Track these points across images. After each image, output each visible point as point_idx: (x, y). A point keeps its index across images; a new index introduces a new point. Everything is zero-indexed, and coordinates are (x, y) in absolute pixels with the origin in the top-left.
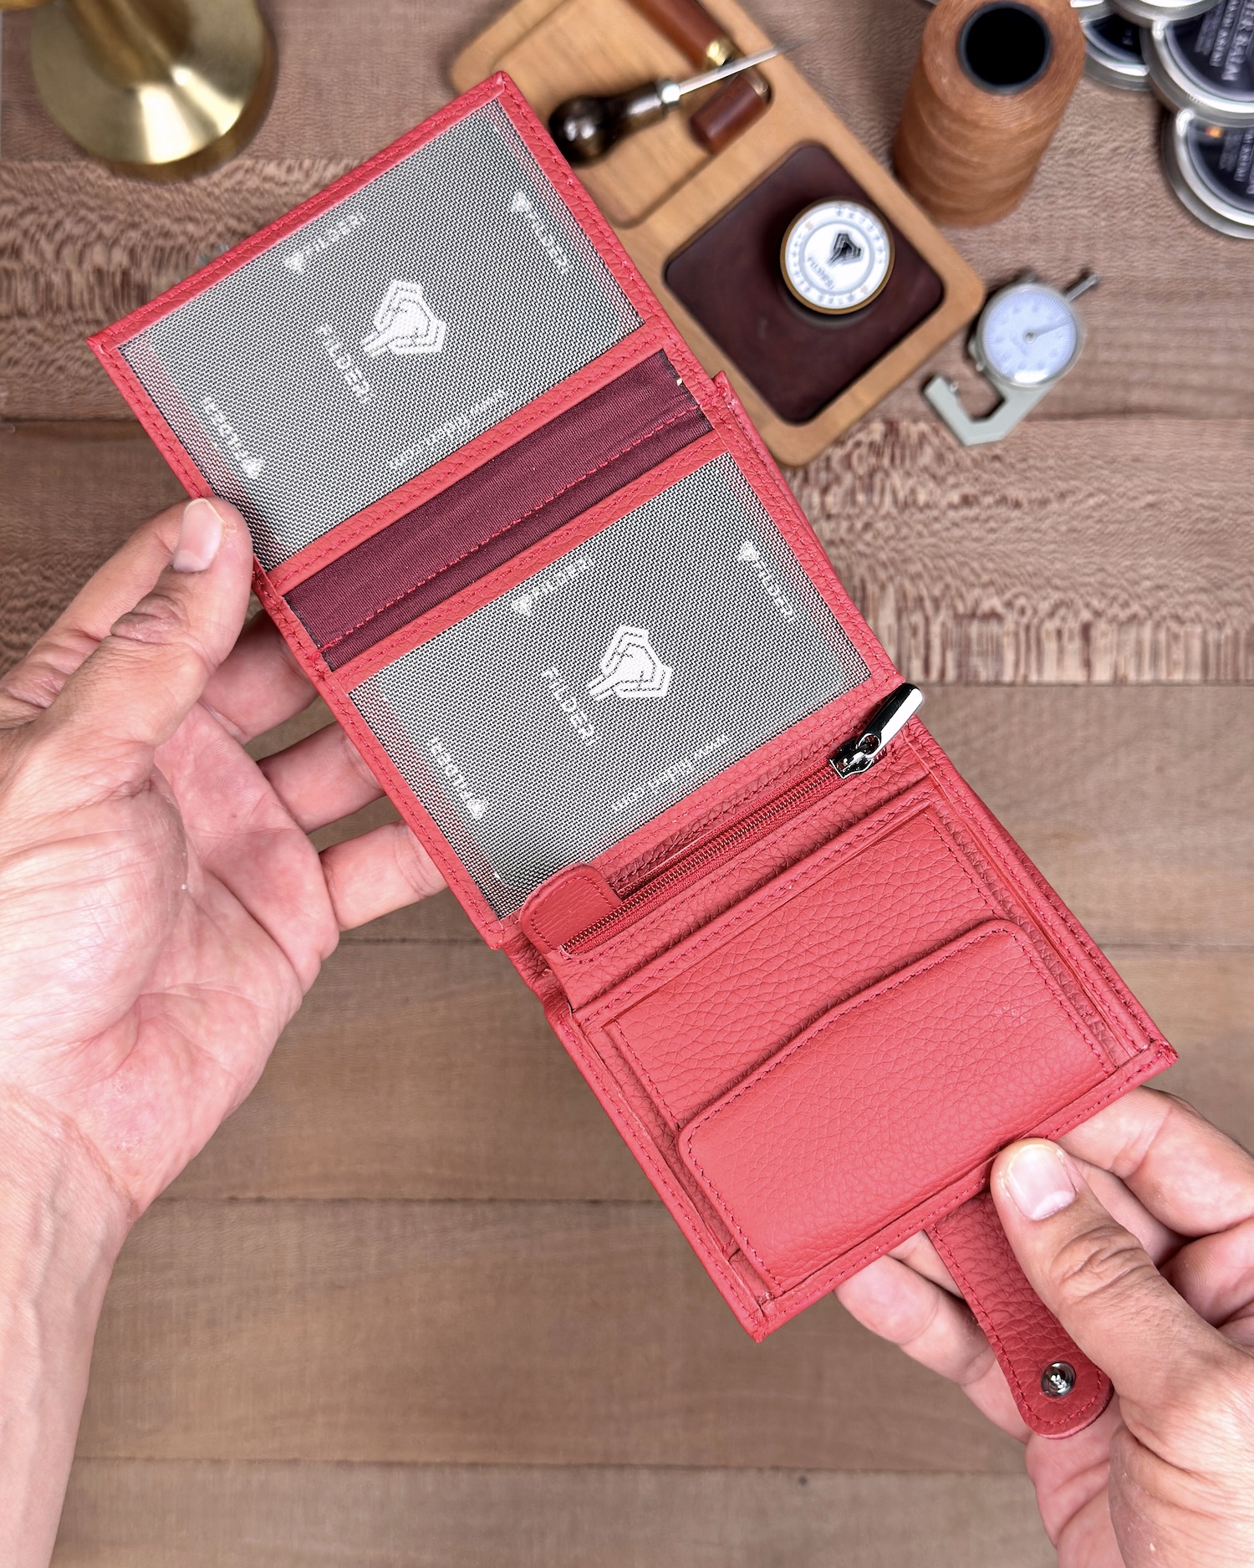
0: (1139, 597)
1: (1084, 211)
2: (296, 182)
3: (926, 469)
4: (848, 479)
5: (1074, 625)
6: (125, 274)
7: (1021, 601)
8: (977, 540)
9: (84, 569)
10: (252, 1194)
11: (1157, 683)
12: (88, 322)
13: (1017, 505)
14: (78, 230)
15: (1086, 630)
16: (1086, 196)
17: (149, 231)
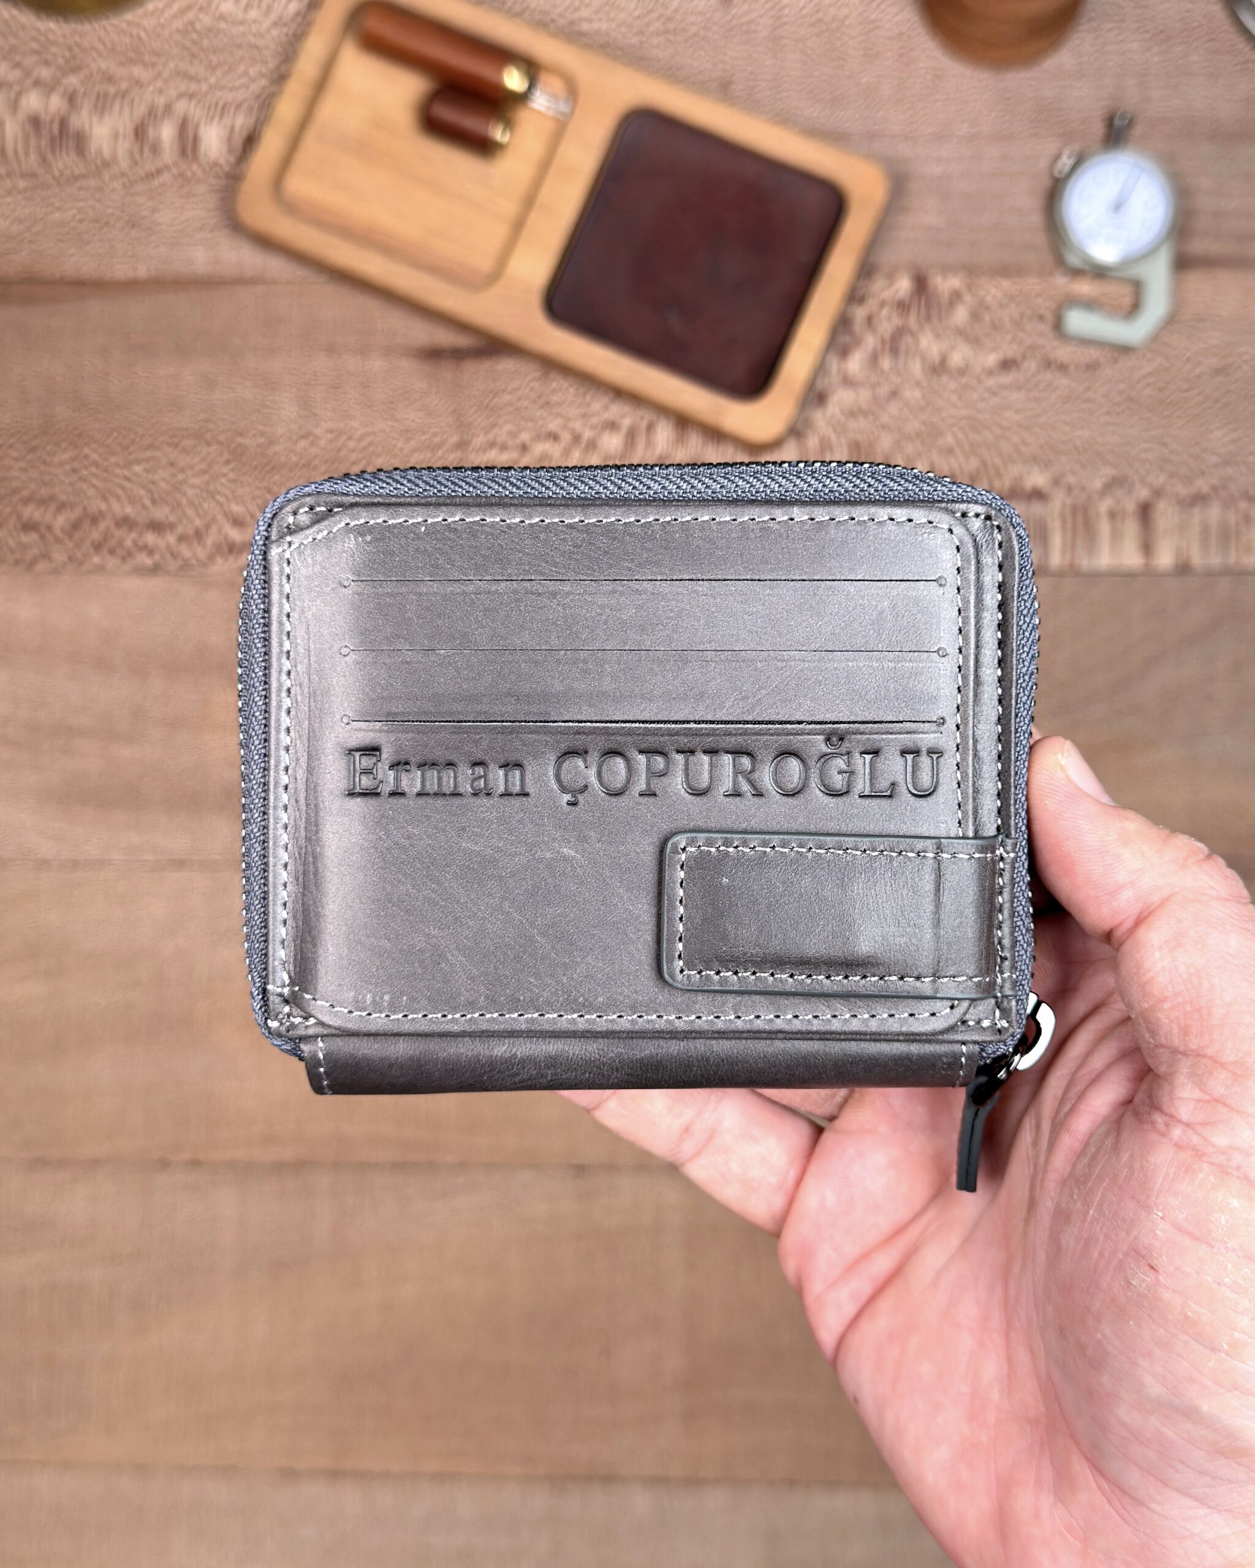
0: (1203, 473)
1: (1135, 45)
2: (254, 21)
3: (960, 332)
4: (870, 342)
5: (1130, 506)
6: (63, 123)
7: (1071, 479)
8: (1017, 411)
9: (11, 446)
10: (186, 1156)
11: (1226, 572)
12: (23, 176)
13: (1063, 368)
14: (14, 74)
15: (1145, 512)
16: (1138, 29)
17: (91, 75)
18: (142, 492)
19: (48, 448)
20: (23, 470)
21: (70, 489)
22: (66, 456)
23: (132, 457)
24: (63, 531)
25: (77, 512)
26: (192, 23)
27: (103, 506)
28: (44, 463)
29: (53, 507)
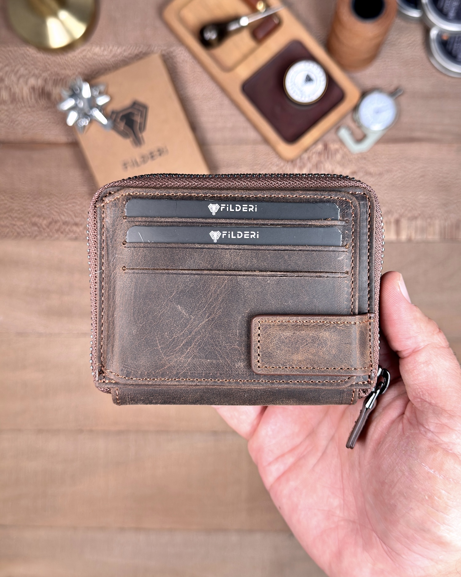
0: (416, 209)
1: (397, 67)
2: (106, 55)
4: (309, 165)
5: (392, 220)
6: (43, 89)
9: (28, 198)
10: (88, 428)
11: (423, 242)
12: (30, 107)
14: (26, 72)
15: (397, 222)
16: (398, 61)
17: (52, 73)
18: (71, 213)
19: (41, 198)
20: (32, 206)
21: (47, 212)
22: (46, 201)
23: (68, 202)
24: (45, 225)
25: (50, 220)
26: (86, 56)
27: (59, 218)
28: (39, 203)
29: (42, 218)
